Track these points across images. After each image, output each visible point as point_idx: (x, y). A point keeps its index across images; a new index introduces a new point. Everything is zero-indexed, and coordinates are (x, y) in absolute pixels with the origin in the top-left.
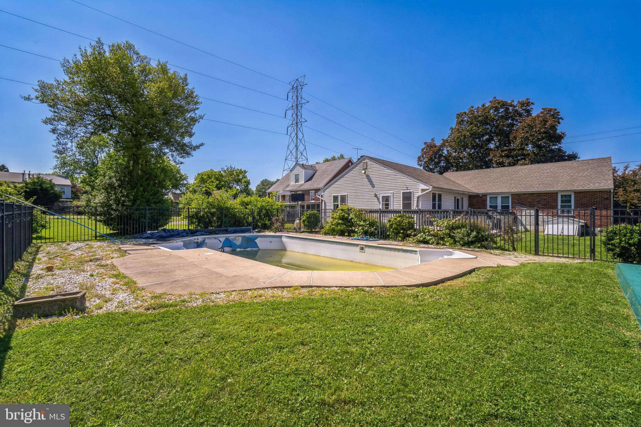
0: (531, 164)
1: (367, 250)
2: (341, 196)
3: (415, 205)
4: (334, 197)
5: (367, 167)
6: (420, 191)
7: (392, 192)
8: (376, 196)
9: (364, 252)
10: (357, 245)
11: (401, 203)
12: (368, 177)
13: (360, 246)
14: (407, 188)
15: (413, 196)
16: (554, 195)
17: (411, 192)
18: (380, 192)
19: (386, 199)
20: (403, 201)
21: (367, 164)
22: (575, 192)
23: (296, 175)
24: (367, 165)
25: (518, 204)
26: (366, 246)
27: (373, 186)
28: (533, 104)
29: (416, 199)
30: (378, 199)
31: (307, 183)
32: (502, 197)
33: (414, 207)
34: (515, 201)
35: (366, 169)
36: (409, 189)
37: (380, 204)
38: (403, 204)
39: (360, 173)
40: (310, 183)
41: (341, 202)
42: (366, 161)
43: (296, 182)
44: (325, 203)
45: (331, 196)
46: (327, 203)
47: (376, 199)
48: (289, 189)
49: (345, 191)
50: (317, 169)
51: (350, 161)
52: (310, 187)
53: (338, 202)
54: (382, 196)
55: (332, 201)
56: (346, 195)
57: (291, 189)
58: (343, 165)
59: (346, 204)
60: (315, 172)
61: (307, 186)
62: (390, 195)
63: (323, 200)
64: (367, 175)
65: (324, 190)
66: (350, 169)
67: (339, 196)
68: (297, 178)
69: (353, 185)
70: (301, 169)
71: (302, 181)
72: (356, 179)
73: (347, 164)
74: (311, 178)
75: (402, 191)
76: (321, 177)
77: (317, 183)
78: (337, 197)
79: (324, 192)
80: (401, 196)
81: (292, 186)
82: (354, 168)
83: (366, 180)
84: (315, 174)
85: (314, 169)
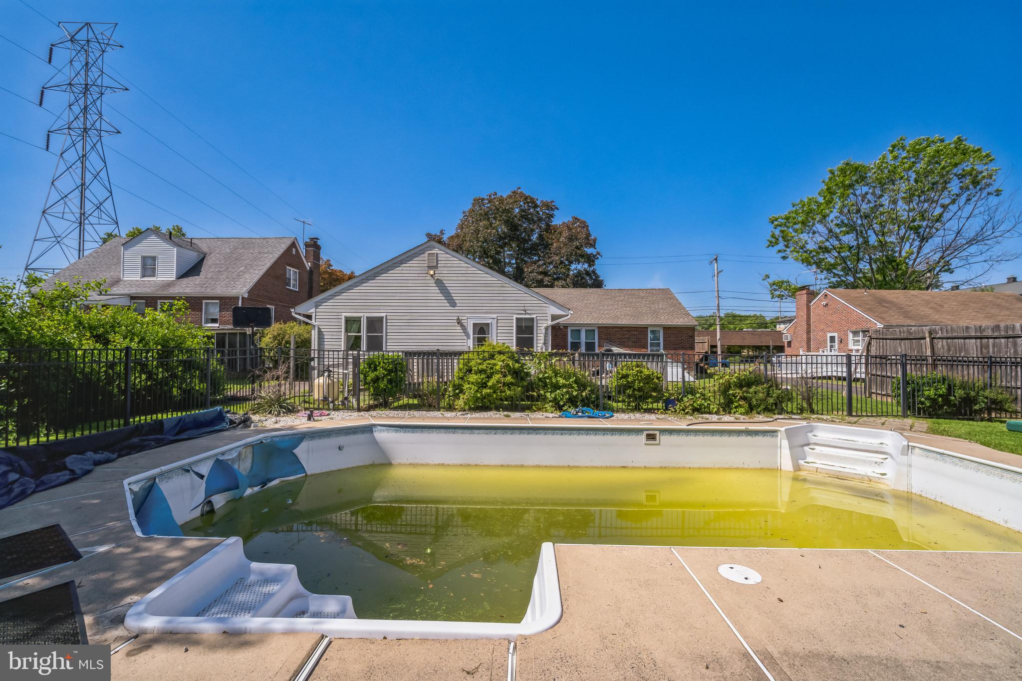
0: (574, 287)
1: (665, 439)
2: (367, 318)
3: (542, 341)
4: (348, 320)
5: (437, 264)
6: (549, 318)
7: (495, 316)
8: (459, 322)
9: (659, 444)
10: (639, 431)
11: (514, 338)
12: (439, 283)
13: (645, 433)
14: (525, 311)
15: (537, 326)
16: (643, 330)
17: (532, 319)
18: (467, 315)
19: (482, 330)
20: (517, 333)
21: (437, 257)
22: (664, 328)
23: (144, 258)
24: (437, 261)
25: (607, 341)
26: (663, 431)
27: (453, 303)
28: (558, 209)
29: (543, 331)
30: (464, 328)
31: (185, 281)
32: (586, 330)
33: (540, 345)
34: (603, 336)
35: (436, 267)
36: (529, 314)
37: (468, 338)
38: (517, 338)
39: (420, 275)
40: (197, 282)
41: (368, 332)
42: (435, 251)
43: (143, 276)
44: (320, 332)
45: (339, 317)
46: (325, 333)
47: (460, 328)
48: (126, 291)
49: (381, 308)
50: (205, 250)
51: (293, 245)
52: (202, 290)
53: (359, 331)
54: (474, 324)
55: (343, 330)
56: (382, 318)
57: (133, 291)
58: (282, 251)
59: (382, 336)
60: (202, 256)
61: (191, 287)
62: (489, 322)
63: (315, 326)
64: (438, 279)
65: (318, 304)
66: (394, 264)
67: (362, 319)
68: (149, 266)
69: (402, 298)
70: (165, 244)
71: (166, 273)
72: (410, 285)
73: (289, 250)
74: (193, 270)
75: (515, 316)
76: (226, 269)
77: (222, 284)
78: (357, 320)
79: (317, 307)
80: (514, 325)
81: (131, 284)
82: (404, 262)
83: (436, 290)
84: (202, 261)
85: (198, 250)
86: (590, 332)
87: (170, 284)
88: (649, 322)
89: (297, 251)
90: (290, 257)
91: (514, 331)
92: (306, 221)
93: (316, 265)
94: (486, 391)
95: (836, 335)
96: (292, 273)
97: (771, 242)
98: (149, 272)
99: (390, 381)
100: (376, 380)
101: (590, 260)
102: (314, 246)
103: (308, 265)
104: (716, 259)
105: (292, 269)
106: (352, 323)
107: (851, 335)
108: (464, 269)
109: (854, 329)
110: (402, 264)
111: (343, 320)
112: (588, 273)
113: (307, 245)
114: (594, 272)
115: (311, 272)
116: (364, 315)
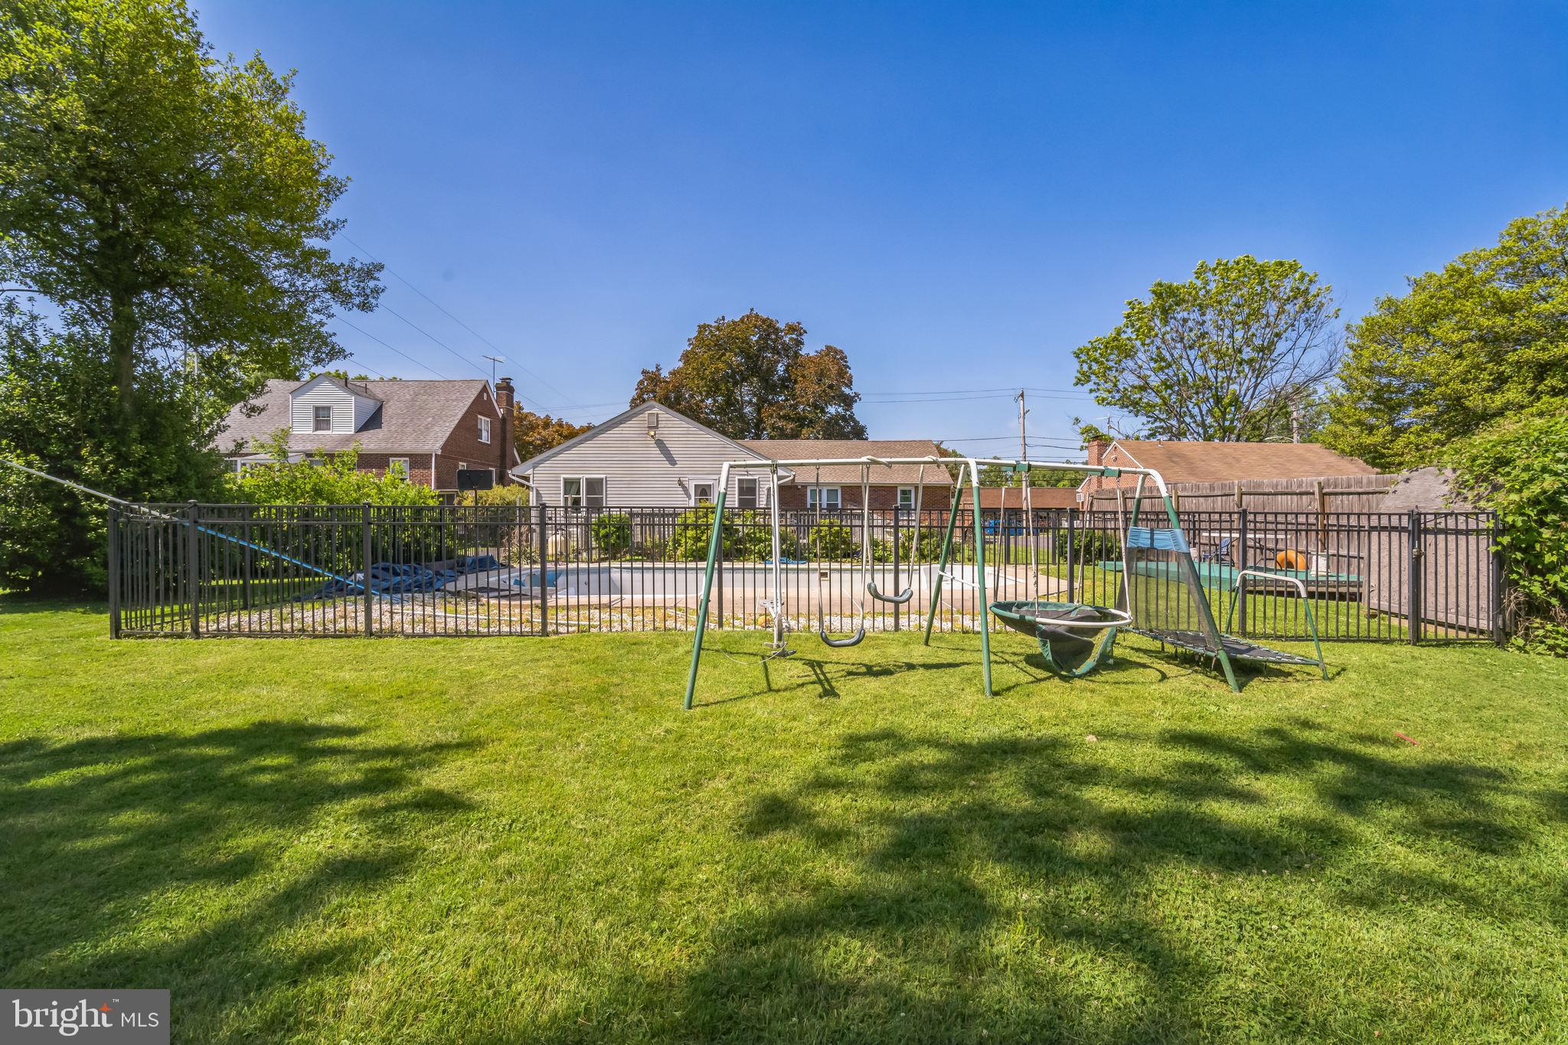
2: (587, 479)
3: (764, 503)
4: (567, 482)
5: (658, 424)
7: (716, 477)
8: (681, 483)
9: (830, 580)
10: (815, 570)
11: (737, 499)
12: (660, 444)
14: (747, 472)
15: (760, 488)
16: (892, 489)
17: (755, 480)
18: (689, 476)
19: (703, 491)
20: (740, 495)
21: (658, 417)
23: (317, 409)
24: (658, 421)
25: (851, 503)
26: (833, 570)
27: (674, 464)
28: (807, 333)
29: (766, 492)
30: (686, 490)
31: (366, 434)
32: (829, 490)
34: (847, 496)
35: (657, 427)
36: (751, 475)
37: (690, 498)
38: (740, 499)
39: (640, 435)
40: (381, 436)
41: (587, 494)
42: (655, 411)
43: (317, 429)
44: (538, 494)
45: (558, 479)
46: (543, 494)
47: (681, 489)
48: (301, 448)
49: (601, 469)
50: (381, 396)
51: (485, 389)
52: (389, 445)
53: (578, 492)
54: (695, 485)
55: (562, 492)
56: (602, 479)
57: (309, 447)
58: (473, 397)
59: (602, 498)
60: (379, 404)
61: (373, 442)
62: (711, 483)
63: (533, 487)
64: (658, 440)
65: (535, 465)
67: (582, 481)
68: (322, 417)
69: (622, 459)
70: (341, 392)
71: (344, 425)
72: (629, 445)
73: (480, 395)
74: (372, 421)
75: (737, 477)
76: (411, 420)
77: (410, 439)
78: (577, 482)
79: (534, 468)
80: (737, 486)
81: (304, 438)
82: (623, 421)
83: (657, 450)
84: (380, 409)
85: (374, 397)
86: (832, 493)
87: (348, 439)
88: (899, 481)
89: (488, 396)
90: (481, 405)
91: (737, 493)
92: (497, 358)
93: (509, 412)
94: (699, 544)
96: (484, 423)
97: (1080, 380)
98: (324, 425)
99: (618, 537)
100: (607, 536)
101: (848, 401)
102: (507, 387)
103: (500, 412)
104: (1022, 395)
105: (483, 418)
106: (571, 485)
108: (686, 429)
110: (621, 423)
111: (562, 483)
112: (843, 418)
113: (498, 387)
114: (852, 417)
115: (504, 420)
116: (583, 477)
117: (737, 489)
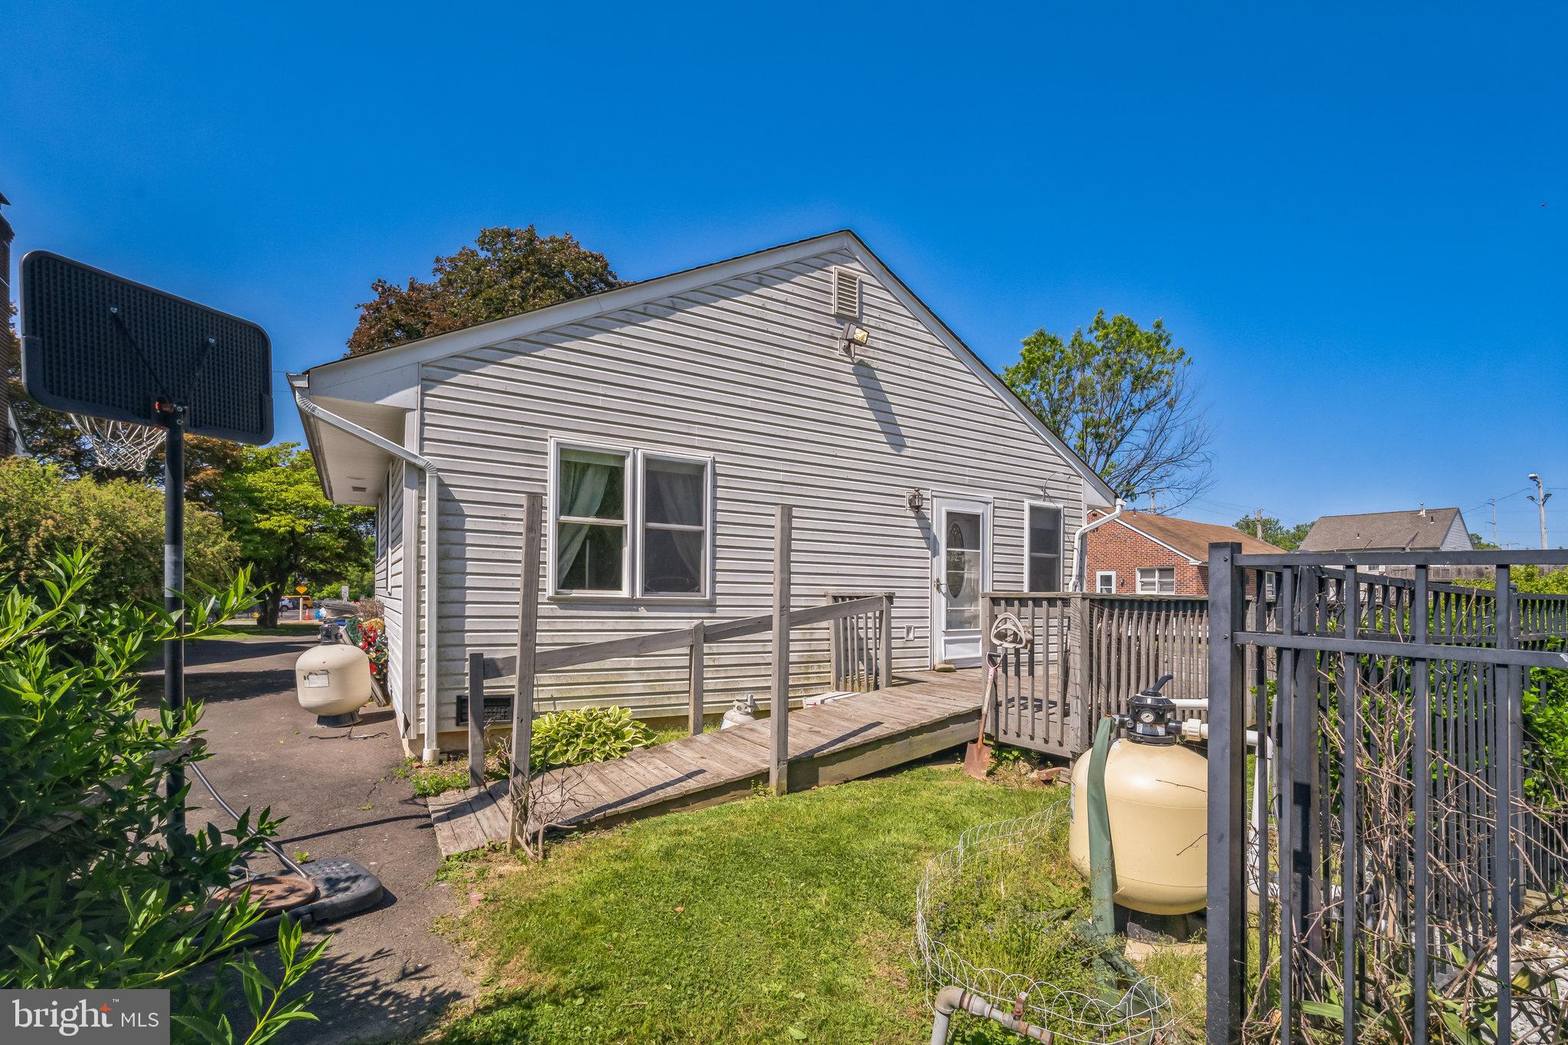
2: (649, 461)
3: (1074, 573)
4: (573, 464)
5: (861, 312)
6: (1086, 511)
7: (989, 496)
8: (915, 507)
11: (1026, 560)
12: (864, 373)
14: (1044, 489)
15: (1066, 533)
17: (1057, 514)
18: (933, 487)
19: (964, 535)
20: (1032, 549)
21: (861, 292)
24: (861, 303)
27: (897, 441)
29: (1077, 544)
30: (926, 527)
33: (1072, 581)
35: (858, 321)
36: (1051, 499)
37: (935, 553)
38: (1032, 560)
39: (815, 339)
41: (649, 516)
42: (855, 271)
44: (445, 499)
45: (534, 445)
46: (467, 509)
47: (914, 523)
49: (696, 429)
53: (613, 511)
54: (949, 514)
55: (551, 502)
56: (700, 468)
59: (700, 535)
62: (980, 511)
63: (421, 471)
64: (861, 363)
65: (435, 373)
66: (737, 278)
67: (628, 462)
69: (762, 405)
72: (785, 364)
75: (1027, 502)
78: (612, 467)
79: (427, 383)
80: (1026, 524)
82: (767, 280)
83: (857, 396)
91: (1027, 542)
95: (1113, 574)
107: (1138, 574)
108: (926, 347)
109: (1147, 565)
110: (761, 284)
111: (552, 461)
116: (634, 451)
117: (1026, 533)
